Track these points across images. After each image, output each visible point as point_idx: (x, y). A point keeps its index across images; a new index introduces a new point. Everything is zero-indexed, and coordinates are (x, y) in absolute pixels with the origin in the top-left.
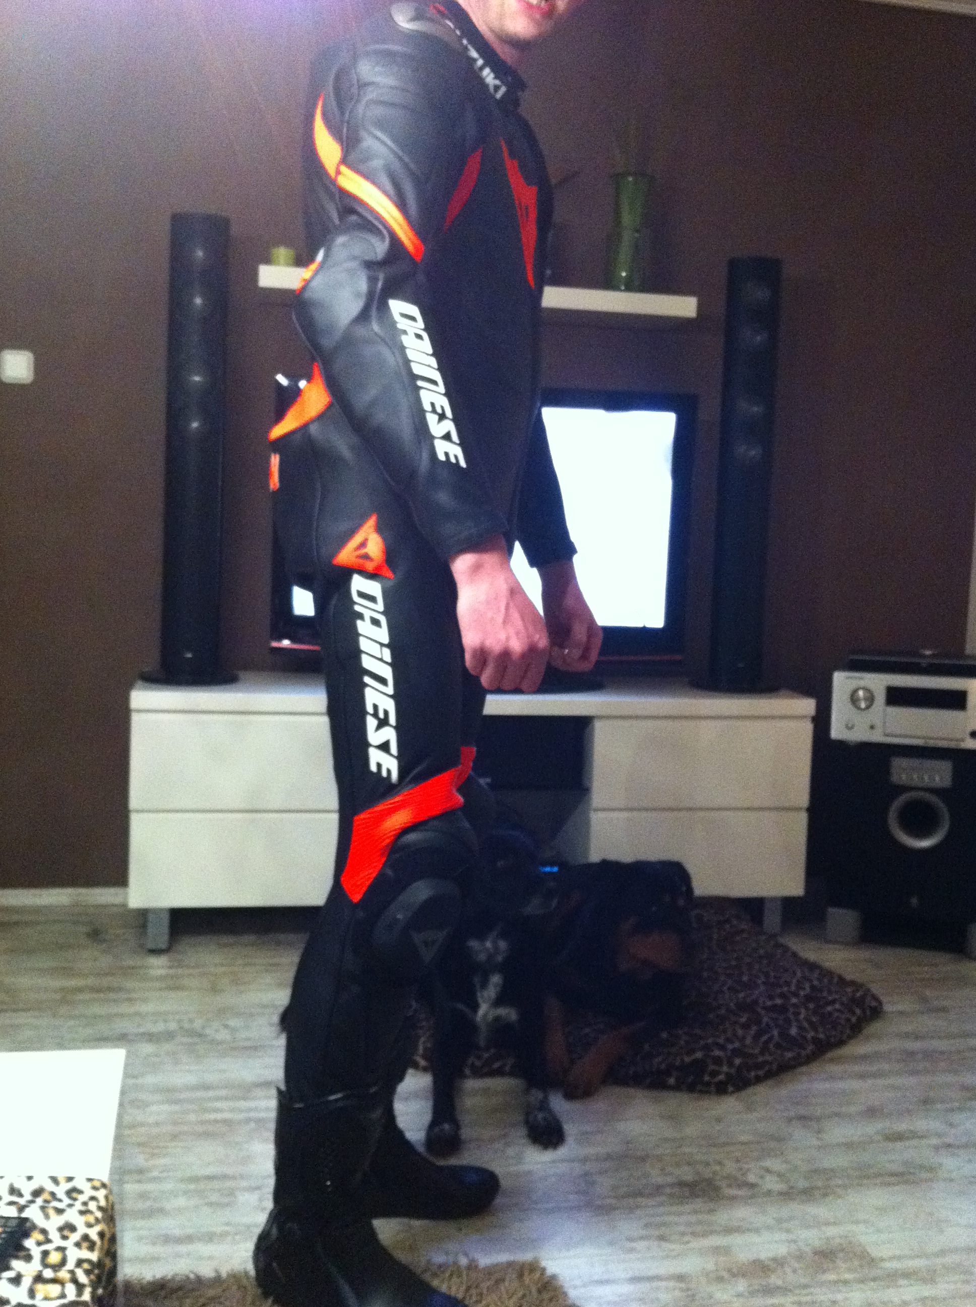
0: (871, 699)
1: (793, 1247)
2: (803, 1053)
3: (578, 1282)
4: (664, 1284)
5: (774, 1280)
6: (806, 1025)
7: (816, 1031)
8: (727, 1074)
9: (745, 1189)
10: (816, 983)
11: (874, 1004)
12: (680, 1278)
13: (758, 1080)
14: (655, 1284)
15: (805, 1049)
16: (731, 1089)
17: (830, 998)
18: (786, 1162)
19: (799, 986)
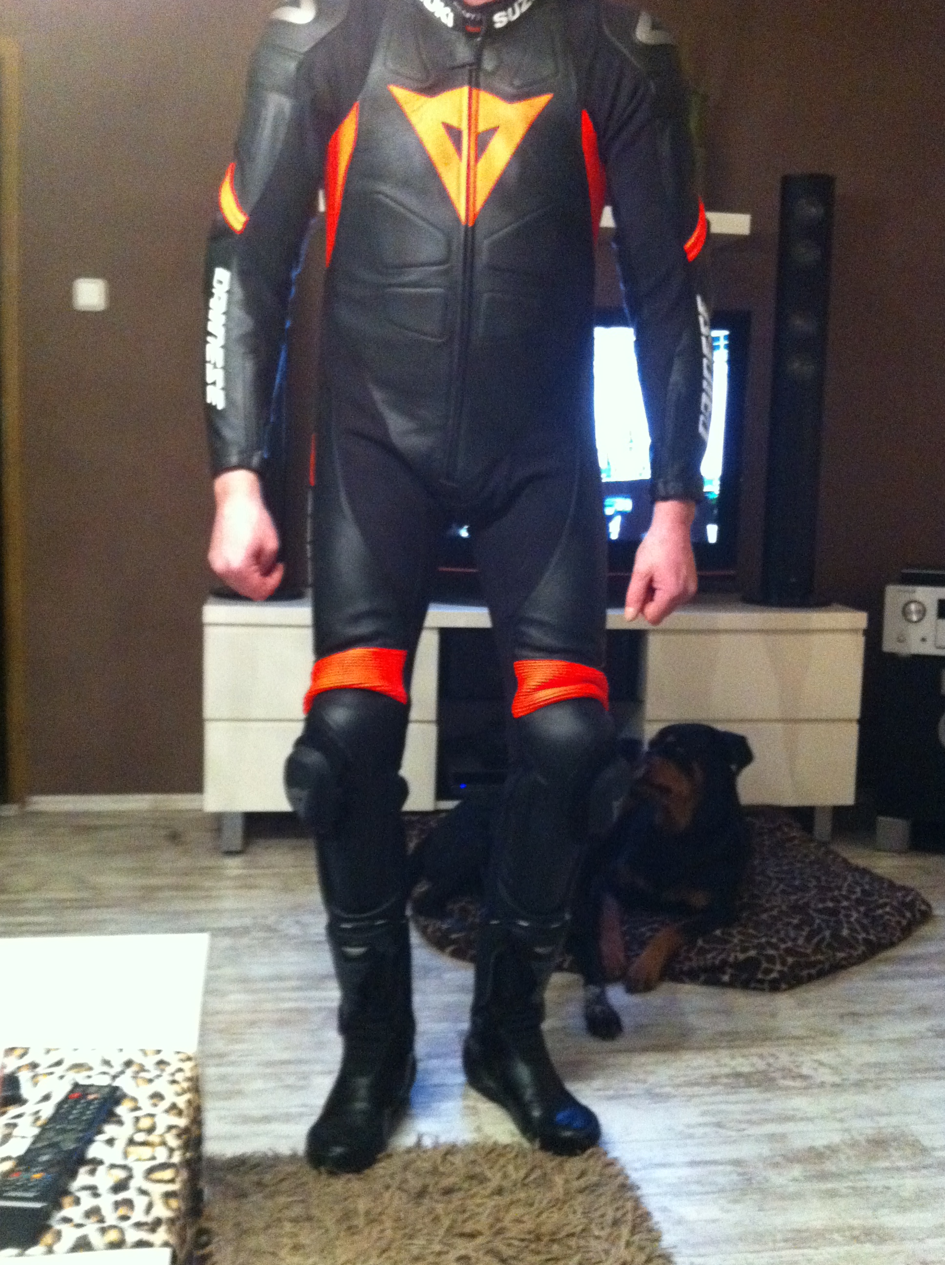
0: (923, 612)
1: (847, 1136)
2: (855, 953)
3: (637, 1165)
4: (721, 1168)
5: (829, 1166)
6: (858, 927)
7: (868, 933)
8: (780, 972)
9: (799, 1080)
10: (867, 887)
11: (923, 907)
12: (737, 1163)
13: (810, 979)
14: (713, 1168)
15: (856, 949)
16: (784, 986)
17: (881, 901)
18: (839, 1056)
19: (851, 891)
